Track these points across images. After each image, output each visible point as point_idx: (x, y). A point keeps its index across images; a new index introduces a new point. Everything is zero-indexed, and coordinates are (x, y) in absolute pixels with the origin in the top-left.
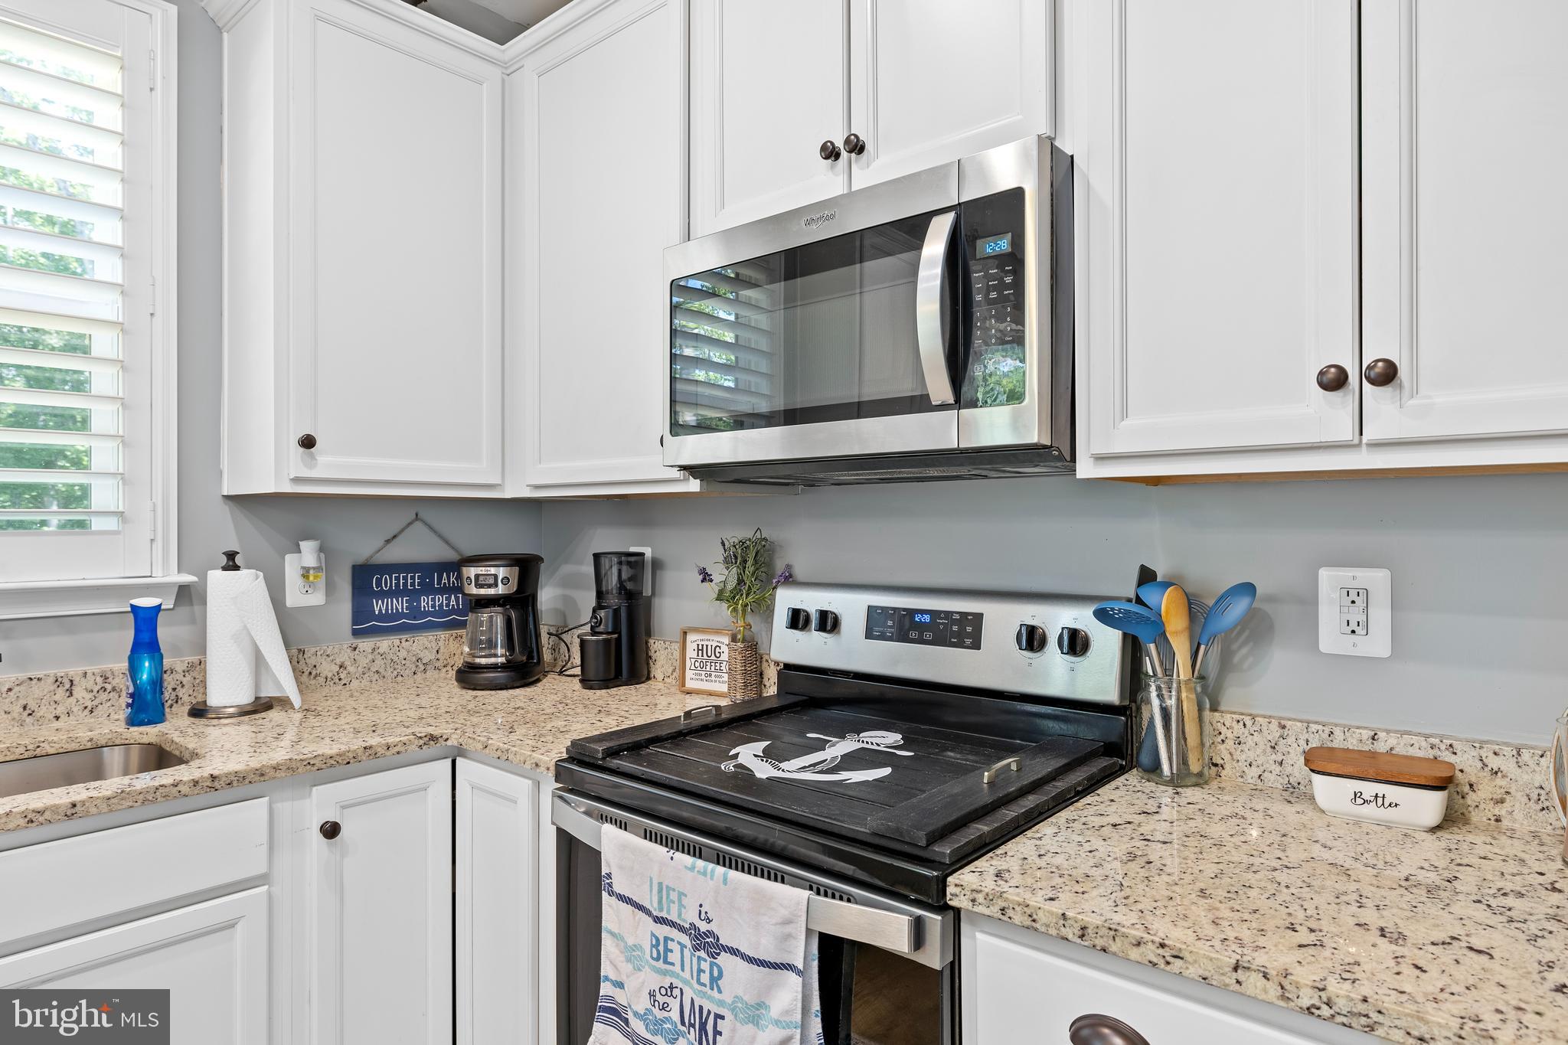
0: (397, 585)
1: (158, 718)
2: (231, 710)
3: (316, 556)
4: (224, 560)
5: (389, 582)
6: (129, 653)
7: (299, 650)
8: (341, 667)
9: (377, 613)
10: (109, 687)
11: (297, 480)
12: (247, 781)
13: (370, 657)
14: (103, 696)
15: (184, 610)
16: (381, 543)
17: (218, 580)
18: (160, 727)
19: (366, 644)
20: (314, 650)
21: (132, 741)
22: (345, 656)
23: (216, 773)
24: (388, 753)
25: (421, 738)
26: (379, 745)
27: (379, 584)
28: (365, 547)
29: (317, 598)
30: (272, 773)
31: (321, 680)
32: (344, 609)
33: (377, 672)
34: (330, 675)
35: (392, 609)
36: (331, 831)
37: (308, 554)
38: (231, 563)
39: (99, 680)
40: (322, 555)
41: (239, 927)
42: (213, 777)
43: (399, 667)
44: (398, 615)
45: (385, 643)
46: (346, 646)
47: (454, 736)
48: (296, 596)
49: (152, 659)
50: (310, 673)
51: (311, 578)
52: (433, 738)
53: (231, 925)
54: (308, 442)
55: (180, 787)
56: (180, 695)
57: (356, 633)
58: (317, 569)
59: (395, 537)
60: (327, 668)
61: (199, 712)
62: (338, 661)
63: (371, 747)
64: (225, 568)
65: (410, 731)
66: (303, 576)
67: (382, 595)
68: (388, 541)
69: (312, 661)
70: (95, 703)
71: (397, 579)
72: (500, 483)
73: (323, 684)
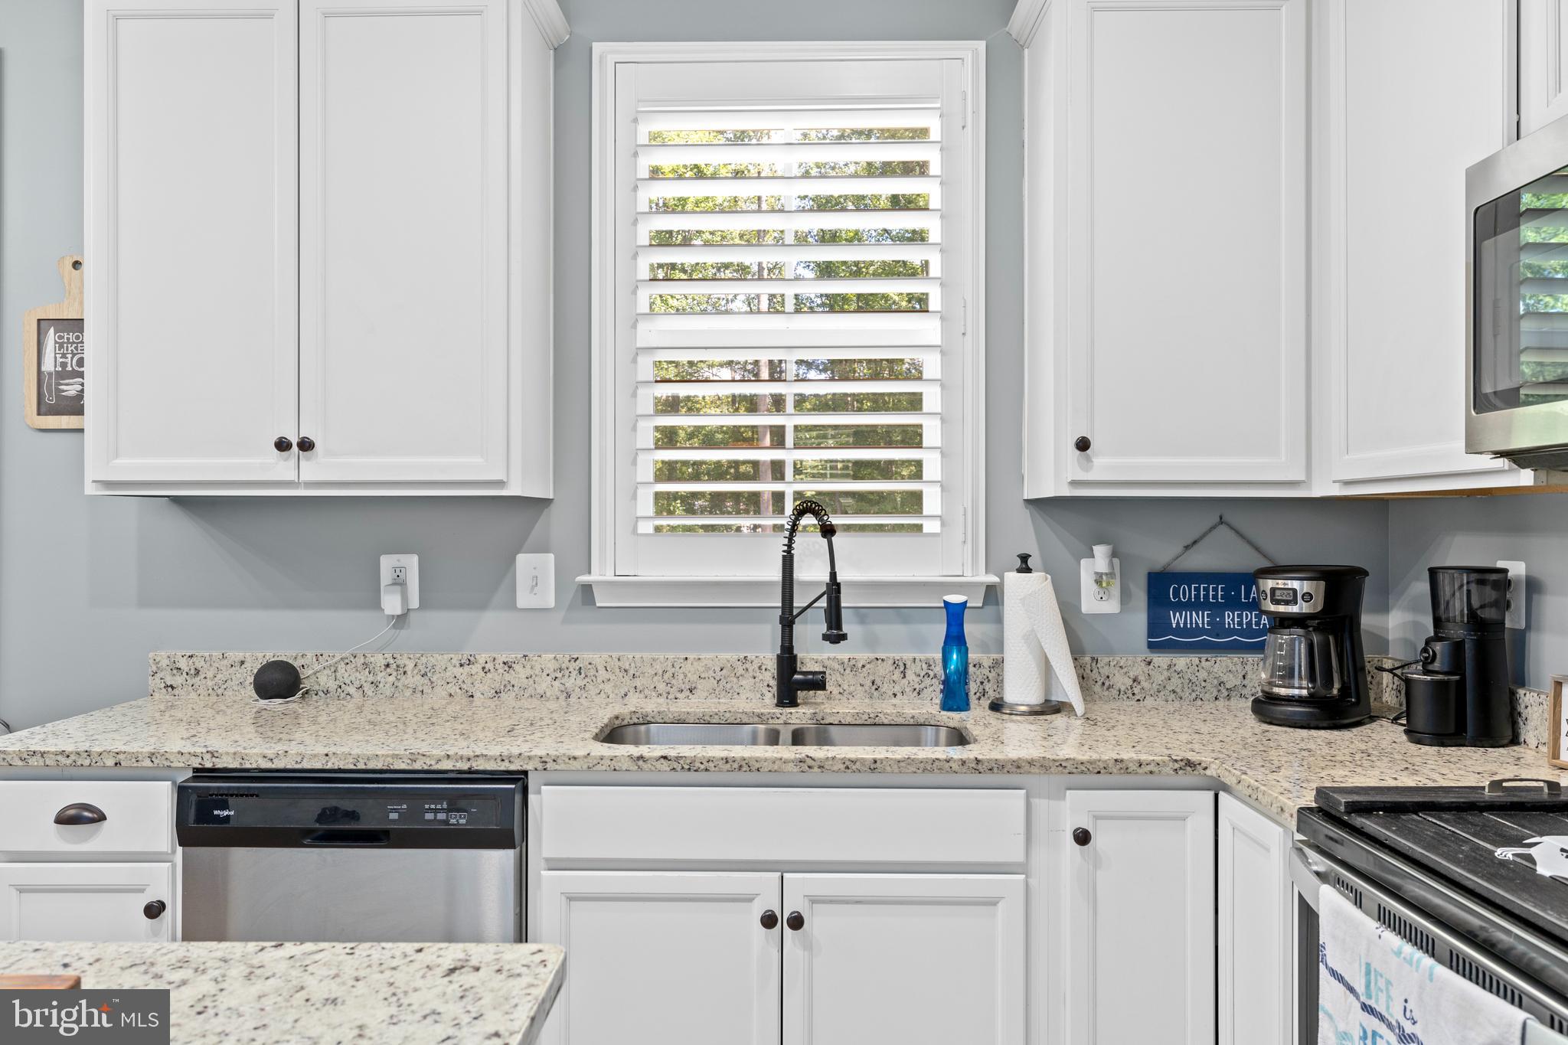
0: (1197, 596)
1: (964, 706)
2: (1023, 708)
3: (1107, 561)
4: (1018, 563)
5: (1188, 592)
6: (942, 644)
7: (1093, 659)
8: (1134, 681)
9: (1174, 626)
10: (932, 674)
11: (1074, 483)
12: (1006, 770)
13: (1166, 674)
14: (928, 681)
15: (990, 610)
16: (1179, 549)
17: (1013, 580)
18: (963, 714)
19: (1161, 660)
20: (1106, 660)
21: (942, 724)
22: (1139, 670)
23: (980, 757)
24: (1140, 771)
25: (1176, 761)
26: (1131, 760)
27: (1176, 594)
28: (1162, 553)
29: (1111, 606)
30: (1027, 767)
31: (1114, 692)
32: (1139, 620)
33: (1174, 692)
34: (1123, 688)
35: (1191, 623)
36: (1083, 838)
37: (1100, 559)
38: (1024, 565)
39: (925, 666)
40: (1116, 561)
41: (1000, 905)
42: (978, 761)
43: (1199, 689)
44: (1197, 631)
45: (1182, 661)
46: (1139, 659)
47: (1213, 766)
48: (1092, 602)
49: (959, 651)
50: (1103, 684)
51: (1104, 585)
52: (1189, 763)
53: (993, 903)
54: (1083, 445)
55: (951, 764)
56: (987, 689)
57: (1152, 646)
58: (1111, 575)
59: (1195, 542)
60: (1121, 681)
61: (997, 706)
62: (1131, 674)
63: (1122, 761)
64: (1019, 571)
65: (1168, 752)
66: (1097, 582)
67: (1180, 606)
68: (1187, 548)
69: (1105, 671)
70: (922, 686)
71: (1197, 589)
72: (1303, 479)
73: (1116, 697)
